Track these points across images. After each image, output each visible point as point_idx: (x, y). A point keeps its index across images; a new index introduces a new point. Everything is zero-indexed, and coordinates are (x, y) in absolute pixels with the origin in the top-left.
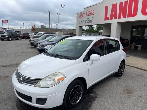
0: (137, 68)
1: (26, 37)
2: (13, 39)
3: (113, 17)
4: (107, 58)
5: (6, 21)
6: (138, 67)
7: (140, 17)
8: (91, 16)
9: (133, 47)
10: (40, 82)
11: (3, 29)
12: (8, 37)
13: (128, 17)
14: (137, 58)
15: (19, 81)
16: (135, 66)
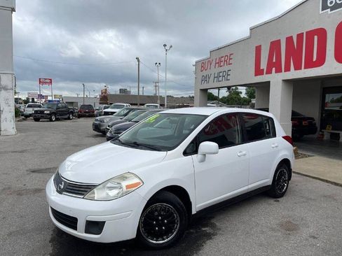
0: (327, 181)
1: (87, 114)
2: (60, 117)
3: (274, 69)
4: (240, 152)
5: (48, 81)
6: (329, 180)
7: (331, 67)
8: (226, 68)
9: (327, 137)
10: (95, 190)
11: (41, 96)
12: (51, 114)
13: (305, 68)
14: (331, 160)
15: (57, 191)
16: (322, 178)
